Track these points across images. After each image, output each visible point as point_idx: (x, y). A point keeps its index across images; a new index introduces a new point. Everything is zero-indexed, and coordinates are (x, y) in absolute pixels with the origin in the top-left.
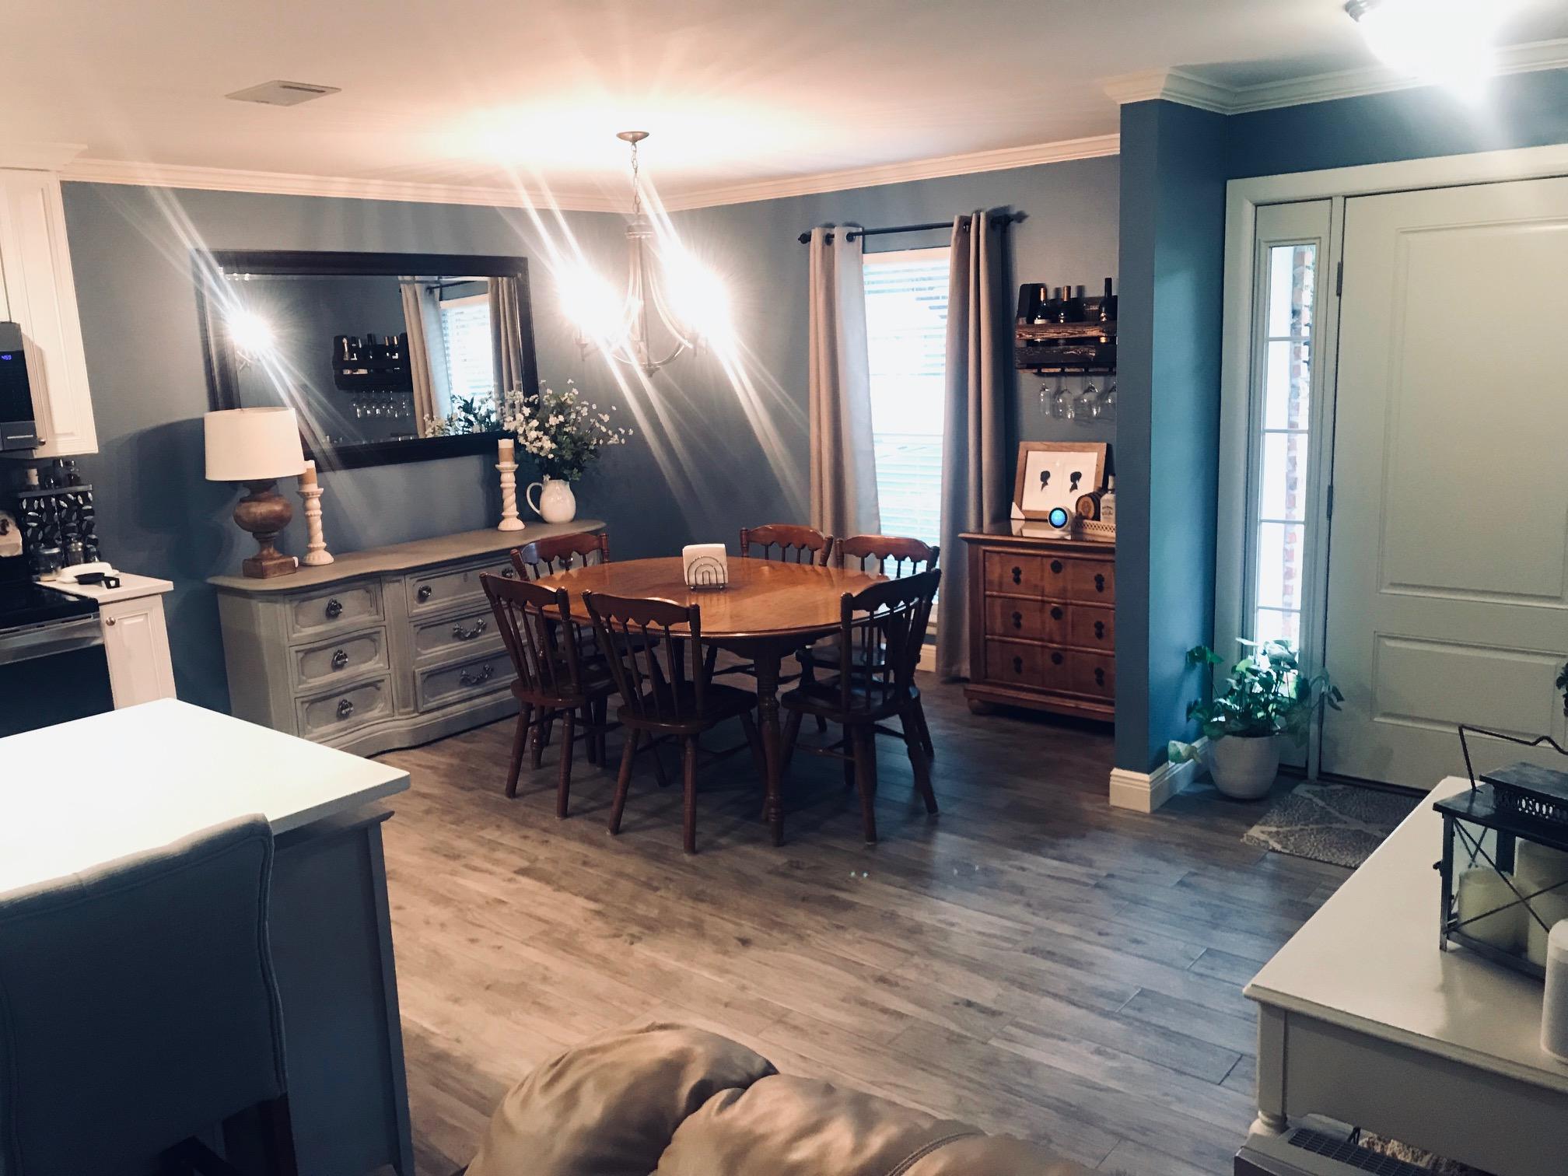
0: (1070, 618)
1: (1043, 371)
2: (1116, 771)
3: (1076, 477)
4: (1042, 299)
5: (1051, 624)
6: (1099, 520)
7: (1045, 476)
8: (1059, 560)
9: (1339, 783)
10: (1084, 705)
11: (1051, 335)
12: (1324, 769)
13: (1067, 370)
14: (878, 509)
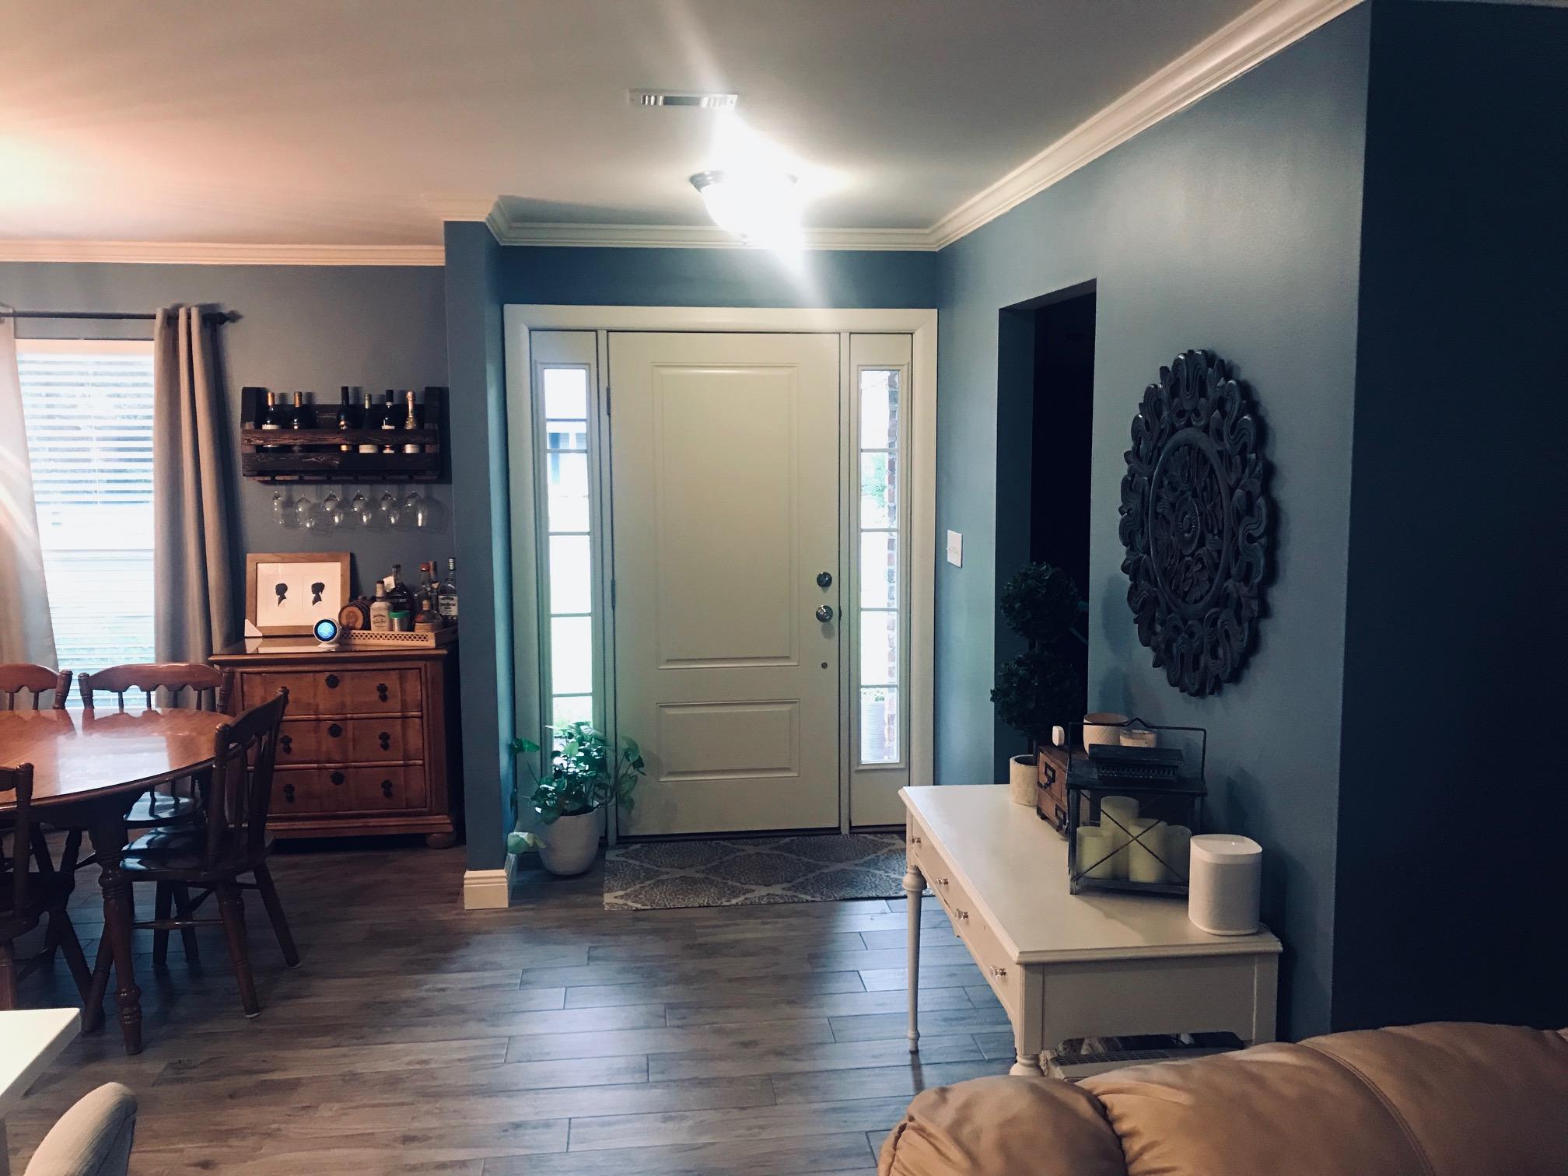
0: (350, 735)
1: (277, 478)
2: (468, 874)
3: (318, 588)
4: (270, 403)
5: (329, 743)
6: (369, 629)
7: (281, 590)
8: (335, 674)
9: (637, 843)
10: (373, 822)
11: (286, 442)
12: (622, 834)
13: (306, 478)
14: (53, 639)
